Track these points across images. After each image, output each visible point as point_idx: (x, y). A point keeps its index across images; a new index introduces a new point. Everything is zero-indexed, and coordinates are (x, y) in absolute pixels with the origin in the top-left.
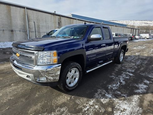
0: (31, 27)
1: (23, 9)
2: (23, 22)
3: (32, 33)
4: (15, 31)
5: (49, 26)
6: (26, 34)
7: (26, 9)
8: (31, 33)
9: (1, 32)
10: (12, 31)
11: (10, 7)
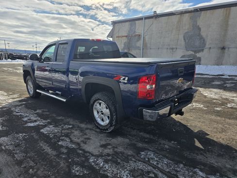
4: (228, 48)
9: (206, 51)
10: (223, 48)
11: (230, 10)
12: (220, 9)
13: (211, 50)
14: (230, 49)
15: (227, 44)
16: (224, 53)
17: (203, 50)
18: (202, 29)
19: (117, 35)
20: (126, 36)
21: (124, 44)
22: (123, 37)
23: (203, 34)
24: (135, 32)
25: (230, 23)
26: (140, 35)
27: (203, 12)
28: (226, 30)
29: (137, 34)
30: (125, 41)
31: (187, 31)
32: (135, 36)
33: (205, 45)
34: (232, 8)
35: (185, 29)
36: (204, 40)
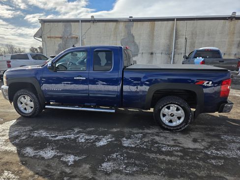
0: (179, 46)
1: (171, 22)
2: (168, 40)
3: (180, 55)
4: (155, 53)
5: (214, 42)
6: (169, 57)
7: (176, 21)
8: (176, 56)
9: (139, 55)
10: (152, 54)
11: (154, 23)
12: (147, 22)
13: (143, 55)
14: (157, 54)
15: (154, 50)
16: (152, 57)
17: (137, 55)
18: (135, 37)
19: (49, 36)
20: (61, 38)
21: (59, 46)
22: (57, 37)
23: (137, 41)
24: (71, 34)
25: (155, 34)
26: (77, 38)
27: (135, 23)
28: (153, 39)
29: (74, 36)
30: (59, 43)
31: (123, 37)
32: (72, 38)
33: (139, 50)
34: (156, 22)
35: (122, 36)
36: (137, 47)
